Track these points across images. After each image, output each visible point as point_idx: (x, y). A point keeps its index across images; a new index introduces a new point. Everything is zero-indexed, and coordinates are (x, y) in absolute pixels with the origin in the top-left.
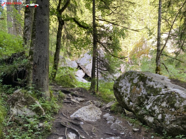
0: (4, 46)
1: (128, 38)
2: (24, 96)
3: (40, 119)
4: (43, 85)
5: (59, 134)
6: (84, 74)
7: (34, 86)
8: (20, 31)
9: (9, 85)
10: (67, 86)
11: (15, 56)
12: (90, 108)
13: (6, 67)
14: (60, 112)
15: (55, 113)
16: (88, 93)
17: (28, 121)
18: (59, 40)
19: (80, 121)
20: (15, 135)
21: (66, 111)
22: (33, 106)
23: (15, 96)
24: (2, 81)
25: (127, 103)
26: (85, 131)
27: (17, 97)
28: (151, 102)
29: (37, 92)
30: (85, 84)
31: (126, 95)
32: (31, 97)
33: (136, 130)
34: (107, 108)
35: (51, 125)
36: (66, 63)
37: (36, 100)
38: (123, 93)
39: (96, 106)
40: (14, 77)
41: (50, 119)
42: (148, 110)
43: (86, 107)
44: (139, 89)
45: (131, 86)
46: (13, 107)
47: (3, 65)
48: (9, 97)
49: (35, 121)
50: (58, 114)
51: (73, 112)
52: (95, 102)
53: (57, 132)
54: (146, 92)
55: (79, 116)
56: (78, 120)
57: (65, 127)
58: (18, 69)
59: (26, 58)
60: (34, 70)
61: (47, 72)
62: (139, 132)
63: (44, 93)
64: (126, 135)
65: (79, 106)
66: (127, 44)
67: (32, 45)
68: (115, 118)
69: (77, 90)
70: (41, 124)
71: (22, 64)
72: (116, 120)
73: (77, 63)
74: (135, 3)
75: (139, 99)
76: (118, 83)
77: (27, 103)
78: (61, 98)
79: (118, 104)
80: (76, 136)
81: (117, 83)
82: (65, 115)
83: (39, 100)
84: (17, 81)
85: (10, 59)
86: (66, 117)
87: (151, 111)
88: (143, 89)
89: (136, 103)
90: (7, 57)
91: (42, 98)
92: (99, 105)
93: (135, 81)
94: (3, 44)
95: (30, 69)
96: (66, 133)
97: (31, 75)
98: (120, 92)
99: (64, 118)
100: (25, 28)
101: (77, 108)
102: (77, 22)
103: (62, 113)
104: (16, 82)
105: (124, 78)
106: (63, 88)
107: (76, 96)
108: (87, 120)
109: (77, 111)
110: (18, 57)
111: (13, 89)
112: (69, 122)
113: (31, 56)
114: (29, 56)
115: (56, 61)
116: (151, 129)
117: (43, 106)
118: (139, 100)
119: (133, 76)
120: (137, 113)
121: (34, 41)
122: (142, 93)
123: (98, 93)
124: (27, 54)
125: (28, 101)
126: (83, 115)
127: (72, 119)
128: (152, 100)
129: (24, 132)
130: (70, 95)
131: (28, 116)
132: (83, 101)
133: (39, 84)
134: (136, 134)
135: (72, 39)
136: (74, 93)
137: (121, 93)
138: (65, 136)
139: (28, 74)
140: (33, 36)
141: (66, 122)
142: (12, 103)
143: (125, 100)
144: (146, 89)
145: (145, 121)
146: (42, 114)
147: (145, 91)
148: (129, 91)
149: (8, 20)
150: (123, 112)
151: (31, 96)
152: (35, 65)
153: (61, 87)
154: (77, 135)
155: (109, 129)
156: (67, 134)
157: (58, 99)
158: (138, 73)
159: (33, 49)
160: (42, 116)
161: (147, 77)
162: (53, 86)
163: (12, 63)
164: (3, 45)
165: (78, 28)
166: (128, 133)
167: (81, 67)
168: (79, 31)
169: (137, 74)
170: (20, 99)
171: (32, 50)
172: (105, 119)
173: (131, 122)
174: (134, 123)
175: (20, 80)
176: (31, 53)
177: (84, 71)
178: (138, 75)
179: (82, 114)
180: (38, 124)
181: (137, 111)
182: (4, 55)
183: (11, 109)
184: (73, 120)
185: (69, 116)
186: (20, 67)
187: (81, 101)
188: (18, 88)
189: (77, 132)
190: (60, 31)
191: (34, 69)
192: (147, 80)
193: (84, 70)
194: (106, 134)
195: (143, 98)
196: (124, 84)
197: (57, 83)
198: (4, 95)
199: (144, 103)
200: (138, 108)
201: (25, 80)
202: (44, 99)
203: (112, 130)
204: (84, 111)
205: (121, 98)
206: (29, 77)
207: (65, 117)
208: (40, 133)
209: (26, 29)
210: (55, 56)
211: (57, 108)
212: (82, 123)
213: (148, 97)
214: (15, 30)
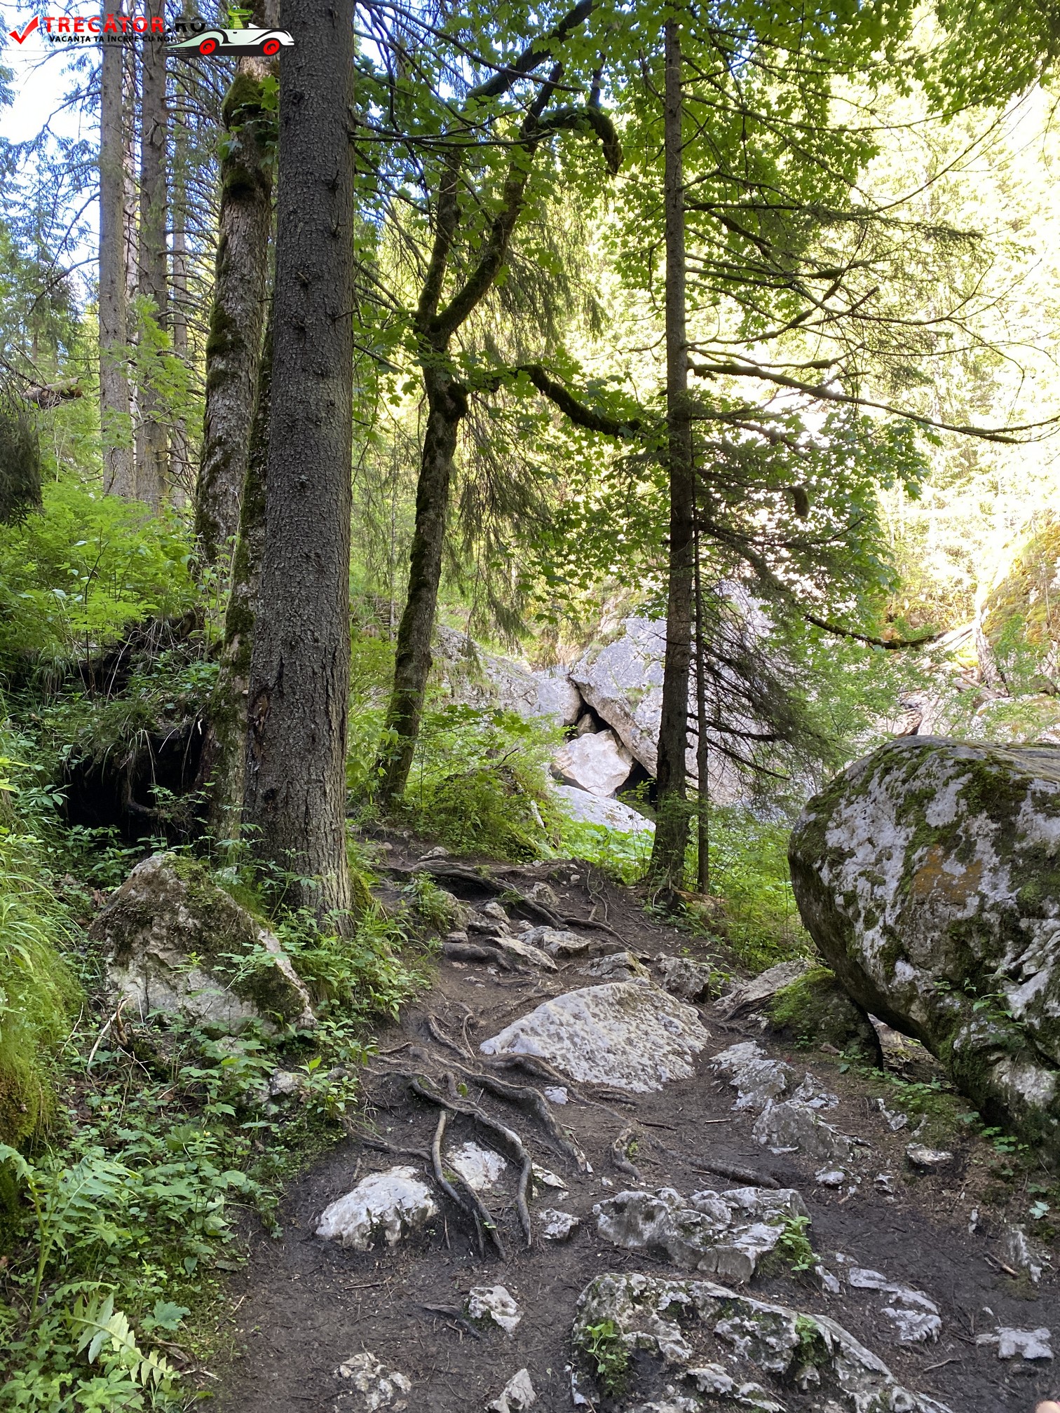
0: (78, 578)
1: (973, 487)
2: (189, 897)
3: (281, 1047)
4: (305, 832)
5: (394, 1147)
6: (625, 768)
7: (248, 836)
8: (179, 468)
9: (101, 830)
10: (484, 847)
11: (141, 645)
12: (625, 1003)
13: (85, 711)
14: (412, 1014)
15: (381, 1021)
16: (629, 902)
17: (209, 1054)
18: (434, 523)
19: (545, 1080)
20: (131, 1127)
21: (455, 1007)
22: (237, 958)
23: (133, 892)
24: (60, 802)
25: (874, 966)
26: (569, 1144)
27: (149, 904)
28: (1042, 963)
29: (270, 874)
30: (621, 843)
31: (869, 912)
32: (233, 903)
33: (927, 1156)
34: (744, 1009)
35: (348, 1090)
36: (486, 686)
37: (262, 925)
38: (851, 898)
39: (671, 991)
40: (135, 776)
41: (343, 1053)
42: (1021, 1018)
43: (596, 989)
44: (960, 869)
45: (911, 847)
46: (122, 964)
47: (71, 701)
48: (103, 903)
49: (249, 1053)
50: (401, 1027)
51: (506, 1019)
52: (669, 963)
53: (384, 1134)
54: (1011, 889)
55: (538, 1046)
56: (531, 1074)
57: (436, 1106)
58: (160, 724)
59: (206, 656)
60: (256, 729)
61: (335, 745)
62: (951, 1172)
63: (313, 883)
64: (852, 1190)
65: (550, 986)
66: (965, 535)
67: (244, 570)
68: (788, 1075)
69: (548, 879)
70: (286, 1080)
71: (185, 692)
72: (800, 1092)
73: (569, 680)
74: (980, 236)
75: (960, 935)
76: (819, 828)
77: (204, 943)
78: (432, 922)
79: (826, 980)
80: (504, 1166)
81: (816, 823)
82: (448, 1039)
83: (282, 928)
84: (151, 800)
85: (111, 660)
86: (454, 1053)
87: (1036, 1022)
88: (994, 870)
89: (936, 970)
90: (95, 650)
91: (301, 911)
92: (694, 986)
93: (941, 811)
94: (74, 566)
95: (232, 725)
96: (437, 1144)
97: (237, 766)
98: (830, 892)
99: (436, 1057)
100: (207, 454)
101: (531, 993)
102: (558, 396)
103: (426, 1023)
104: (141, 808)
105: (864, 790)
106: (452, 857)
107: (539, 918)
108: (595, 1076)
109: (530, 1016)
110: (161, 650)
111: (125, 852)
112: (469, 1079)
113: (237, 639)
114: (229, 640)
115: (408, 673)
116: (1037, 1156)
117: (301, 966)
118: (961, 944)
119: (928, 775)
120: (944, 1037)
121: (260, 542)
122: (983, 897)
123: (705, 906)
124: (214, 629)
125: (210, 928)
126: (567, 1043)
127: (492, 1067)
128: (1050, 945)
129: (181, 1116)
130: (493, 907)
131: (211, 1021)
132: (580, 953)
133: (281, 820)
134: (927, 1185)
135: (523, 514)
136: (529, 896)
137: (839, 900)
138: (431, 1162)
139: (221, 757)
140: (254, 512)
141: (446, 1080)
142: (118, 937)
143: (867, 944)
144: (1015, 868)
145: (998, 1095)
146: (297, 1016)
147: (1004, 884)
148: (894, 884)
149: (109, 397)
150: (854, 1034)
151: (229, 900)
152: (263, 701)
153: (439, 850)
154: (510, 1163)
155: (741, 1147)
156: (444, 1149)
157: (406, 931)
158: (963, 756)
159: (254, 596)
160: (292, 1029)
161: (1031, 781)
162: (388, 846)
163: (121, 685)
164: (76, 572)
165: (569, 434)
166: (873, 1175)
167: (602, 714)
168: (579, 451)
169: (957, 763)
170: (167, 917)
171: (245, 600)
172: (725, 1077)
173: (903, 1105)
174: (918, 1110)
175: (166, 797)
176: (239, 621)
177: (621, 746)
178: (964, 766)
179: (560, 1039)
180: (266, 1075)
181: (943, 1024)
182: (78, 632)
183: (114, 976)
184: (498, 1069)
185: (475, 1044)
186: (169, 714)
187: (564, 954)
188: (156, 845)
189: (513, 1144)
190: (439, 461)
191: (251, 726)
192: (1027, 806)
193: (623, 736)
194: (714, 1171)
195: (984, 929)
196: (862, 834)
197: (411, 824)
198: (73, 888)
199: (993, 970)
200: (953, 1003)
201: (198, 797)
202: (314, 922)
203: (763, 1150)
204: (576, 1017)
205: (839, 934)
206: (226, 776)
207: (447, 1051)
208: (274, 1128)
209: (218, 457)
210: (404, 637)
211: (393, 987)
212: (559, 1095)
213: (1024, 923)
214: (149, 459)
